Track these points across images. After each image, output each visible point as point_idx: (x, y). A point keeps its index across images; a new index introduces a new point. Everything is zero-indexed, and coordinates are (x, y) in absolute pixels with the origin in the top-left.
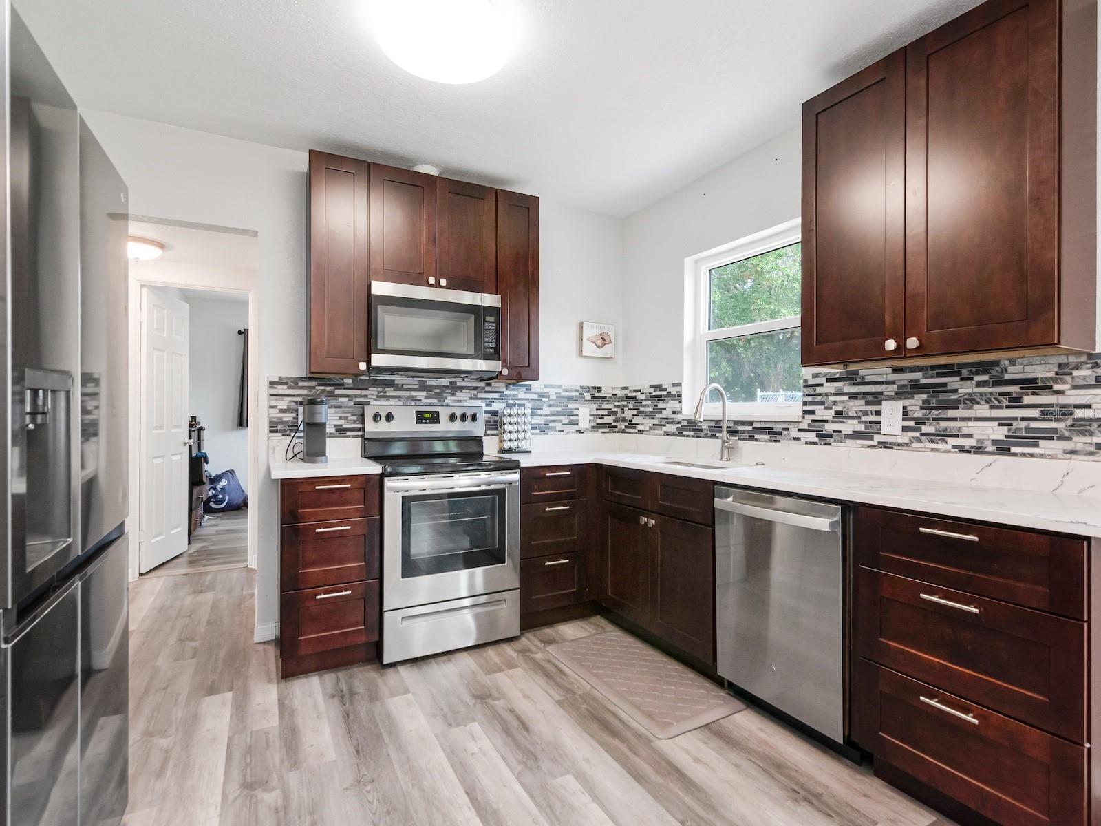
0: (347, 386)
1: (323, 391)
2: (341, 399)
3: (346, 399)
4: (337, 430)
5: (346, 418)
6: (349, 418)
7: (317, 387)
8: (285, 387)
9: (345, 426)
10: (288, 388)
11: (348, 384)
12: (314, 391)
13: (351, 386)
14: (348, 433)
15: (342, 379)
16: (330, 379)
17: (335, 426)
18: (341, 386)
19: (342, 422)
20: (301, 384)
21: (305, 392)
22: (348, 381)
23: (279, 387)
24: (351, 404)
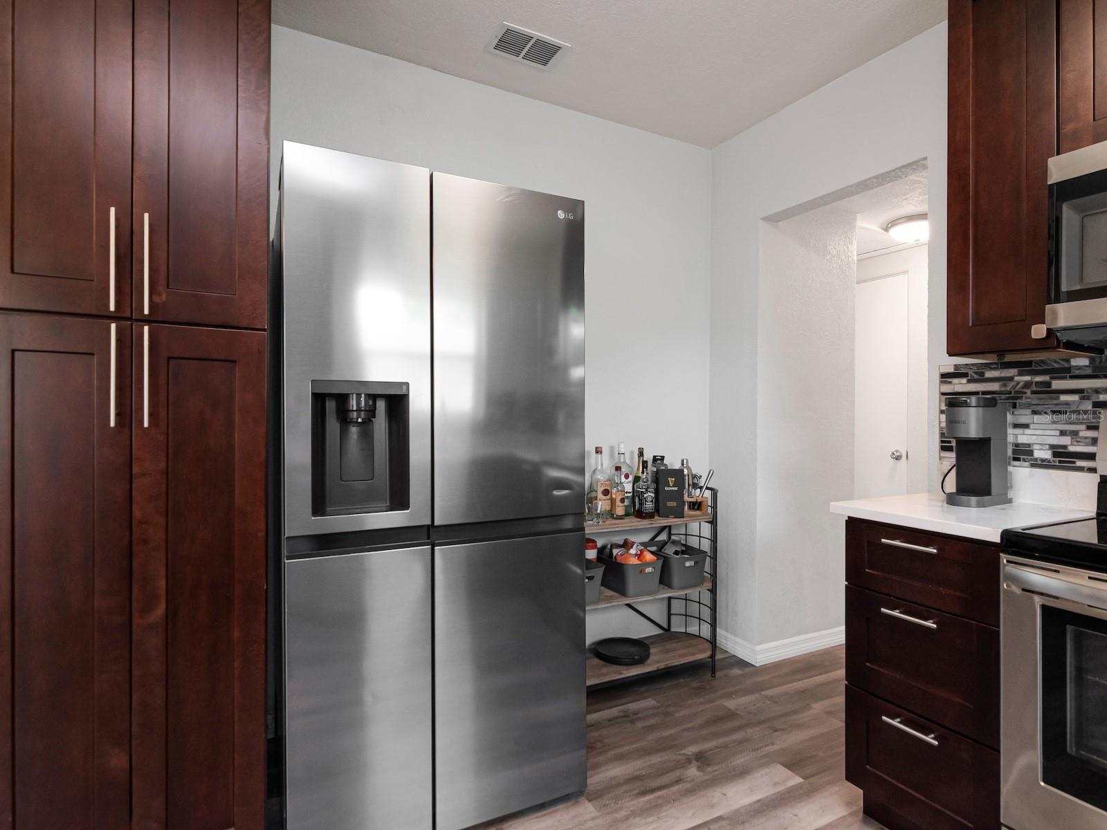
0: (1077, 372)
1: (1027, 385)
2: (1063, 398)
3: (1075, 398)
4: (1055, 454)
5: (1074, 434)
6: (1082, 434)
7: (1017, 378)
8: (964, 380)
9: (1072, 449)
10: (969, 381)
11: (1079, 368)
12: (1011, 385)
13: (1089, 371)
14: (1080, 463)
15: (1068, 361)
16: (1043, 362)
17: (1052, 447)
18: (1066, 372)
19: (1066, 440)
20: (989, 374)
21: (995, 387)
22: (1081, 361)
23: (956, 381)
24: (1088, 406)
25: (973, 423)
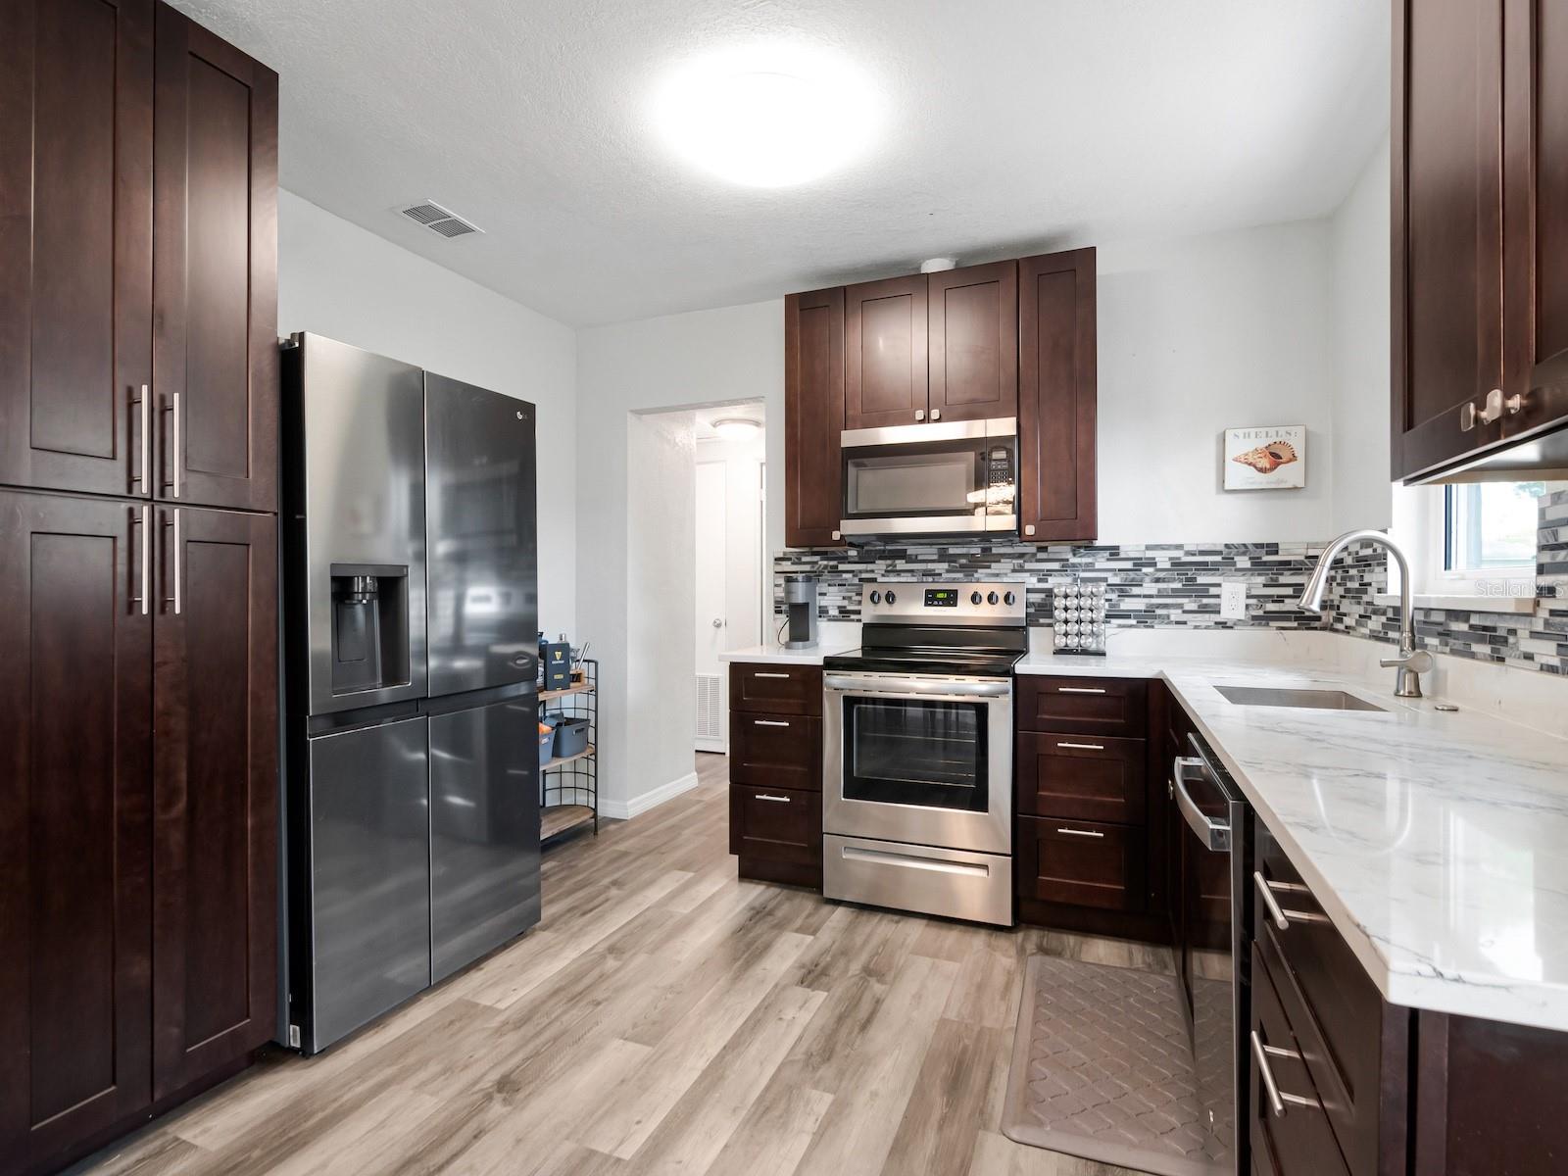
0: (852, 560)
1: (826, 567)
2: (845, 576)
3: (850, 575)
4: (840, 612)
5: (850, 598)
6: (854, 598)
7: (820, 563)
8: (789, 563)
9: (849, 608)
10: (792, 564)
11: (852, 557)
12: (817, 566)
13: (856, 559)
14: (853, 617)
15: (846, 552)
16: (833, 552)
17: (839, 607)
18: (844, 559)
19: (845, 603)
20: (804, 559)
21: (807, 568)
22: (853, 553)
23: (784, 563)
24: (856, 581)
25: (800, 594)
